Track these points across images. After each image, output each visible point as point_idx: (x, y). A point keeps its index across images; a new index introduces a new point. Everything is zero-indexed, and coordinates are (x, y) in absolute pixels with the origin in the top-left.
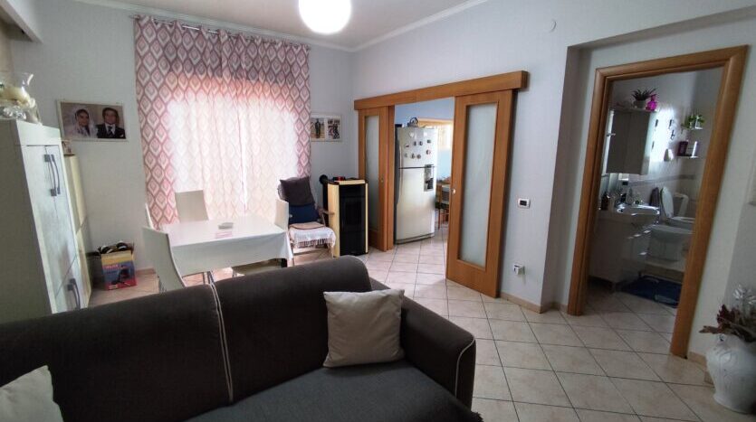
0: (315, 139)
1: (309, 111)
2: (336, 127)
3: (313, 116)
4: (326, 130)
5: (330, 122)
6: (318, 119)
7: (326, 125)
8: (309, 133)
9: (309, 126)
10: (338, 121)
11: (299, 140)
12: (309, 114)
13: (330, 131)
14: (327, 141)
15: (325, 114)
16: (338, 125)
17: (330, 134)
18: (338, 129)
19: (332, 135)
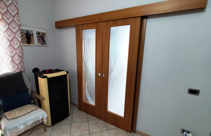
0: (27, 44)
1: (19, 24)
2: (43, 38)
3: (22, 28)
4: (35, 39)
5: (38, 33)
6: (27, 31)
7: (35, 36)
8: (20, 39)
10: (44, 34)
11: (11, 45)
13: (39, 40)
14: (36, 46)
15: (34, 28)
16: (45, 36)
17: (39, 41)
18: (45, 39)
19: (40, 42)
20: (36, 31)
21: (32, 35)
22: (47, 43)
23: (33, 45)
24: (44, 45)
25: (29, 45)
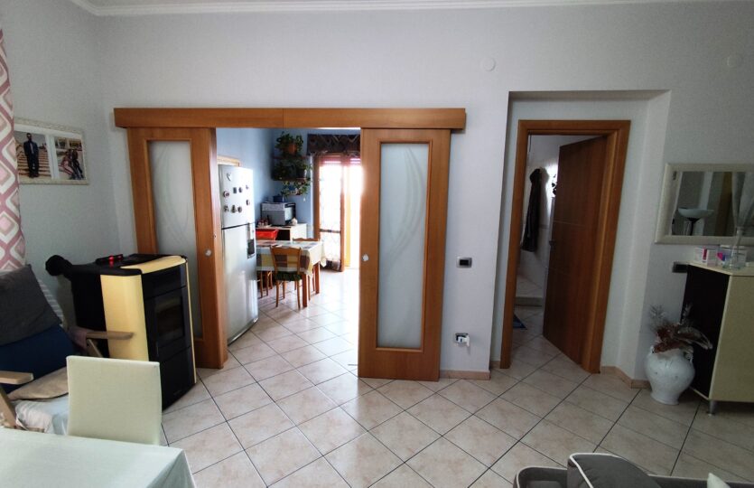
0: (27, 179)
1: (11, 114)
2: (75, 156)
3: (19, 127)
4: (52, 159)
5: (61, 143)
6: (29, 136)
7: (52, 151)
8: (15, 164)
9: (13, 148)
10: (77, 145)
12: (12, 123)
13: (62, 164)
14: (56, 184)
15: (48, 125)
16: (78, 152)
17: (62, 168)
18: (79, 160)
19: (66, 170)
20: (55, 137)
21: (43, 148)
22: (85, 173)
23: (46, 180)
24: (77, 181)
25: (35, 180)
